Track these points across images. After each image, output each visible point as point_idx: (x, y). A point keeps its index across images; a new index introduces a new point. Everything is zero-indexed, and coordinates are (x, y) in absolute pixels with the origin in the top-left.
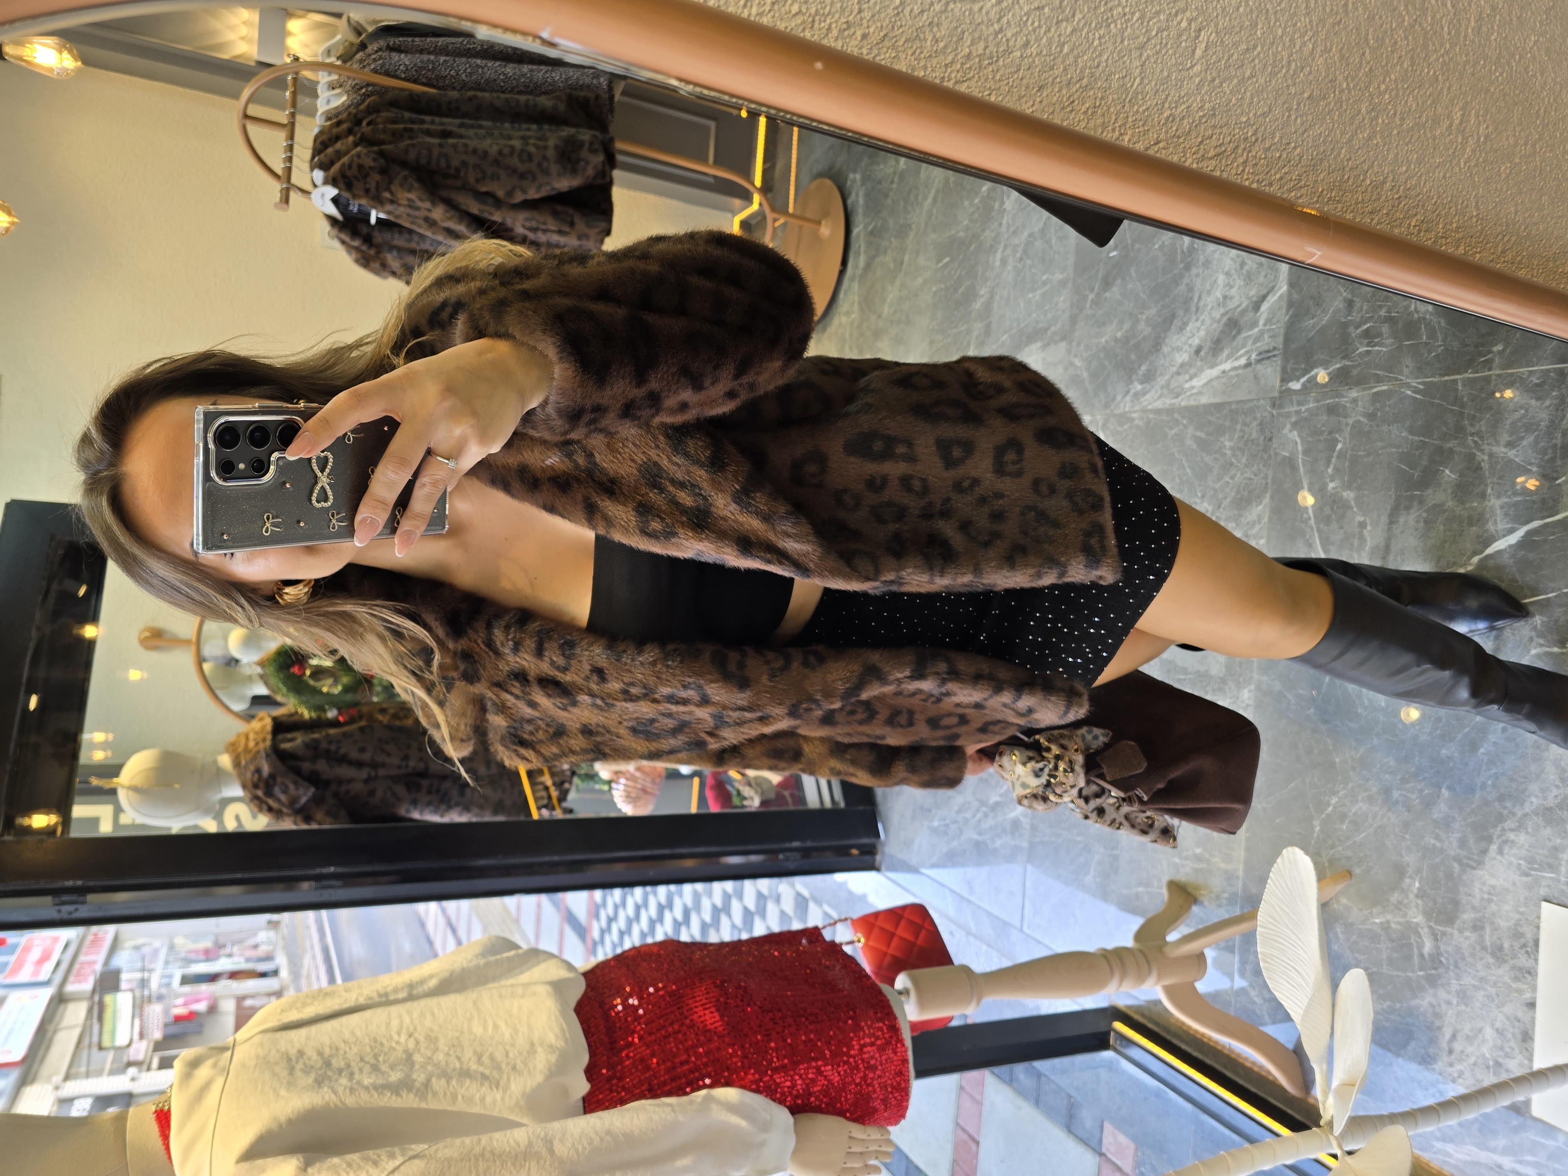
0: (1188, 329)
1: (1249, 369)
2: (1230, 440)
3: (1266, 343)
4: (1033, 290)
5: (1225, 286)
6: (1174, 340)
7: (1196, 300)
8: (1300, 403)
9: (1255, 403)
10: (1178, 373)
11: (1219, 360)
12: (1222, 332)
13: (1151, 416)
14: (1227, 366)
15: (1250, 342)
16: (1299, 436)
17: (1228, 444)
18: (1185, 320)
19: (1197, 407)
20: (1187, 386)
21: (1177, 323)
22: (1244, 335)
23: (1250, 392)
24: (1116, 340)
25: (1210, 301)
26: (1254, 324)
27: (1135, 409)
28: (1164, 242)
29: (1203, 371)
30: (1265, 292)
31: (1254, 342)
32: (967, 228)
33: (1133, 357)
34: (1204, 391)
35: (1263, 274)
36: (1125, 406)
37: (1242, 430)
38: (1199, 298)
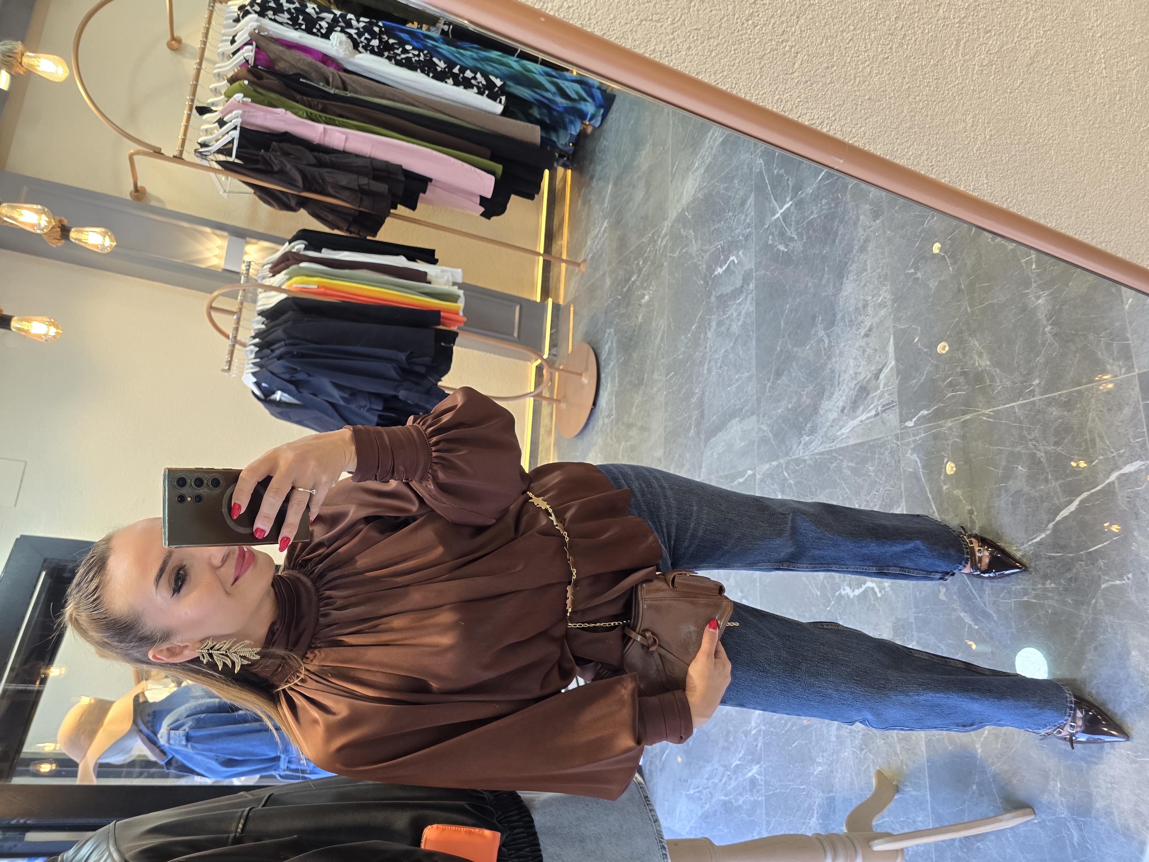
0: (835, 396)
1: (878, 417)
2: (872, 466)
3: (887, 398)
4: (730, 385)
5: (855, 366)
6: (825, 405)
7: (837, 377)
8: (914, 435)
9: (885, 439)
10: (832, 426)
11: (858, 412)
12: (856, 396)
13: (817, 457)
14: (863, 417)
15: (876, 400)
16: (918, 457)
17: (871, 468)
18: (832, 391)
19: (847, 446)
20: (839, 433)
21: (827, 393)
22: (871, 396)
23: (881, 433)
24: (788, 410)
25: (846, 377)
26: (877, 388)
27: (806, 454)
28: (812, 345)
29: (848, 422)
30: (881, 367)
31: (879, 400)
32: (685, 352)
33: (801, 419)
34: (851, 435)
35: (878, 356)
36: (799, 452)
37: (879, 458)
38: (839, 376)
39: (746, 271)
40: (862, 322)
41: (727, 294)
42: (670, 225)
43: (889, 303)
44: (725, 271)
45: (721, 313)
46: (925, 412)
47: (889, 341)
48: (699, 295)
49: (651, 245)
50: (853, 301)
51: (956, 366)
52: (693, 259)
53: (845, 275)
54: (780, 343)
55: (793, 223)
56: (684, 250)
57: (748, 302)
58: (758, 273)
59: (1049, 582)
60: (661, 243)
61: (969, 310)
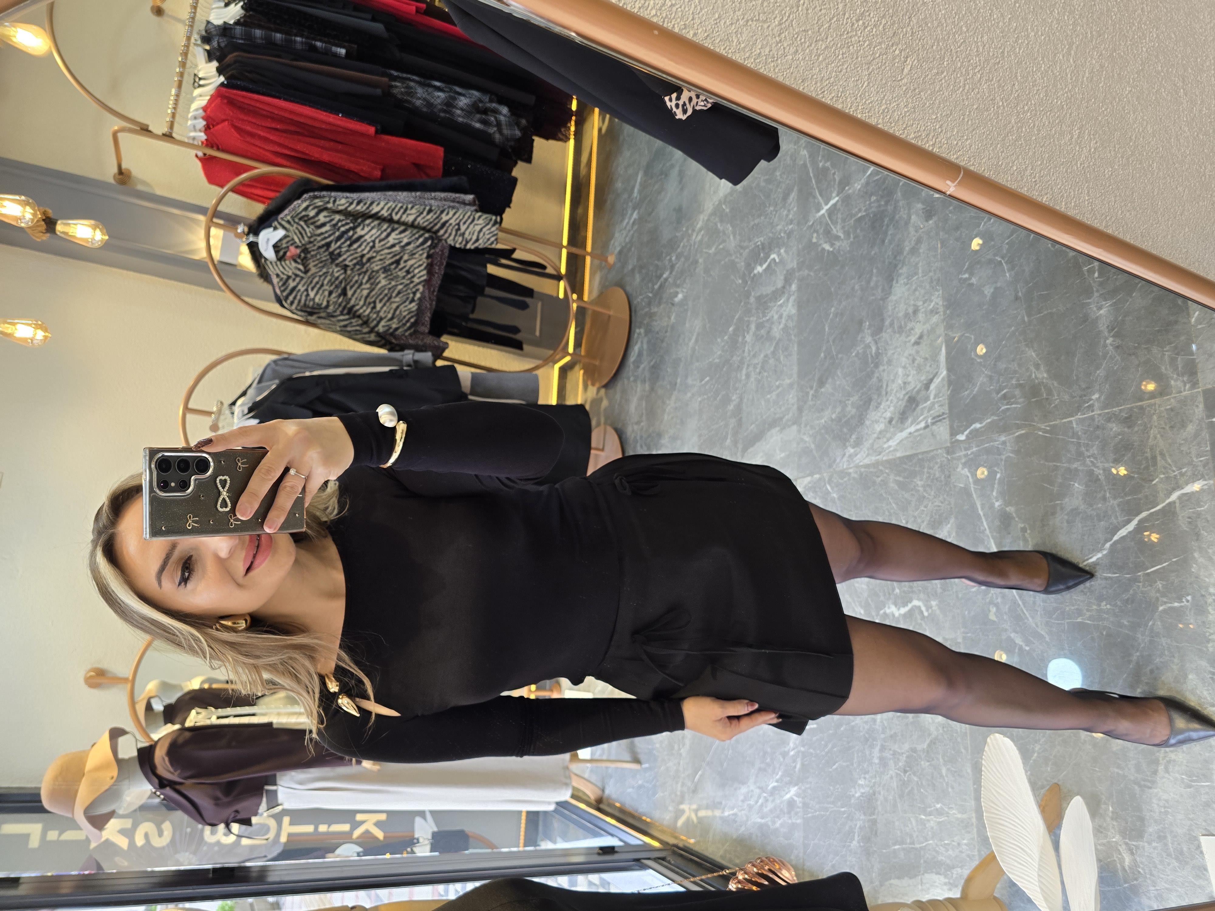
0: (882, 407)
1: (927, 430)
2: (921, 480)
3: (937, 410)
4: (770, 392)
5: (904, 375)
6: (873, 415)
7: (885, 386)
8: (966, 449)
9: (935, 452)
10: (878, 438)
11: (906, 424)
12: (906, 406)
13: (863, 470)
14: (912, 429)
15: (926, 412)
16: (970, 473)
17: (920, 483)
18: (879, 401)
19: (895, 460)
20: (886, 446)
21: (873, 403)
22: (920, 407)
23: (930, 446)
24: (832, 420)
25: (894, 387)
26: (927, 399)
27: (852, 466)
28: (858, 351)
29: (895, 434)
30: (931, 376)
31: (929, 411)
32: (720, 357)
33: (845, 430)
34: (899, 448)
35: (928, 365)
36: (843, 464)
37: (928, 473)
38: (887, 385)
39: (788, 271)
40: (912, 329)
41: (767, 295)
42: (706, 218)
43: (941, 309)
44: (765, 270)
45: (761, 315)
46: (978, 425)
47: (941, 350)
48: (737, 295)
49: (685, 240)
50: (902, 307)
51: (1012, 378)
52: (731, 255)
53: (895, 278)
54: (824, 348)
55: (839, 221)
56: (721, 247)
57: (790, 304)
58: (801, 273)
59: (1104, 603)
60: (696, 238)
61: (1026, 319)
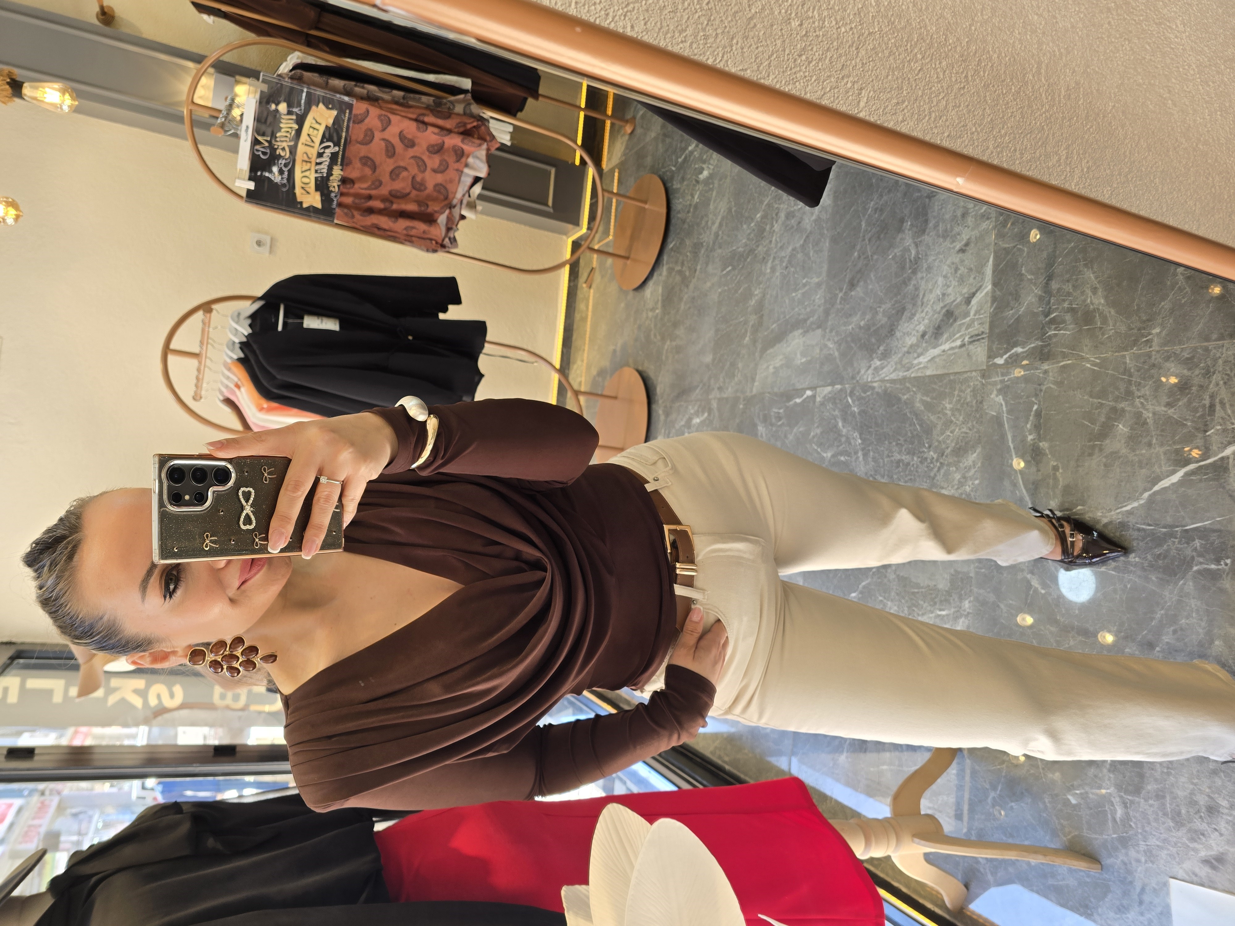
0: (916, 318)
1: (963, 349)
2: (950, 403)
3: (976, 328)
4: (795, 290)
5: (943, 286)
6: (904, 326)
7: (921, 297)
8: (1003, 374)
9: (969, 373)
10: (908, 353)
11: (940, 341)
12: (942, 320)
13: (888, 385)
14: (946, 347)
15: (964, 329)
16: (1004, 399)
17: (948, 406)
18: (913, 311)
19: (924, 377)
20: (916, 361)
21: (907, 314)
22: (958, 323)
23: (964, 367)
24: (860, 327)
25: (932, 297)
26: (967, 314)
27: (876, 379)
28: (896, 254)
29: (927, 350)
30: (974, 290)
32: (746, 245)
33: (873, 340)
34: (929, 365)
35: (972, 277)
36: (867, 376)
37: (959, 396)
38: (924, 295)
40: (959, 234)
43: (993, 215)
45: (792, 203)
46: (1019, 350)
47: (988, 261)
50: (950, 208)
51: (1064, 301)
54: (858, 247)
